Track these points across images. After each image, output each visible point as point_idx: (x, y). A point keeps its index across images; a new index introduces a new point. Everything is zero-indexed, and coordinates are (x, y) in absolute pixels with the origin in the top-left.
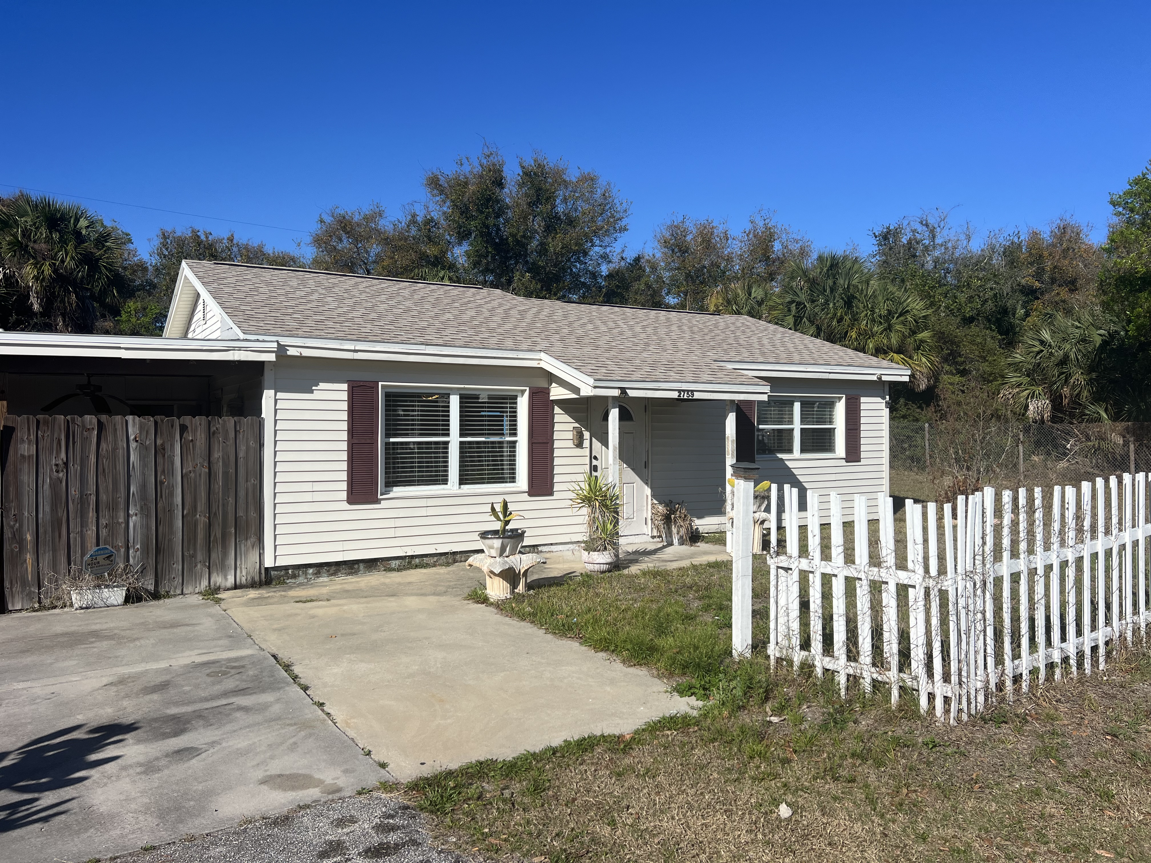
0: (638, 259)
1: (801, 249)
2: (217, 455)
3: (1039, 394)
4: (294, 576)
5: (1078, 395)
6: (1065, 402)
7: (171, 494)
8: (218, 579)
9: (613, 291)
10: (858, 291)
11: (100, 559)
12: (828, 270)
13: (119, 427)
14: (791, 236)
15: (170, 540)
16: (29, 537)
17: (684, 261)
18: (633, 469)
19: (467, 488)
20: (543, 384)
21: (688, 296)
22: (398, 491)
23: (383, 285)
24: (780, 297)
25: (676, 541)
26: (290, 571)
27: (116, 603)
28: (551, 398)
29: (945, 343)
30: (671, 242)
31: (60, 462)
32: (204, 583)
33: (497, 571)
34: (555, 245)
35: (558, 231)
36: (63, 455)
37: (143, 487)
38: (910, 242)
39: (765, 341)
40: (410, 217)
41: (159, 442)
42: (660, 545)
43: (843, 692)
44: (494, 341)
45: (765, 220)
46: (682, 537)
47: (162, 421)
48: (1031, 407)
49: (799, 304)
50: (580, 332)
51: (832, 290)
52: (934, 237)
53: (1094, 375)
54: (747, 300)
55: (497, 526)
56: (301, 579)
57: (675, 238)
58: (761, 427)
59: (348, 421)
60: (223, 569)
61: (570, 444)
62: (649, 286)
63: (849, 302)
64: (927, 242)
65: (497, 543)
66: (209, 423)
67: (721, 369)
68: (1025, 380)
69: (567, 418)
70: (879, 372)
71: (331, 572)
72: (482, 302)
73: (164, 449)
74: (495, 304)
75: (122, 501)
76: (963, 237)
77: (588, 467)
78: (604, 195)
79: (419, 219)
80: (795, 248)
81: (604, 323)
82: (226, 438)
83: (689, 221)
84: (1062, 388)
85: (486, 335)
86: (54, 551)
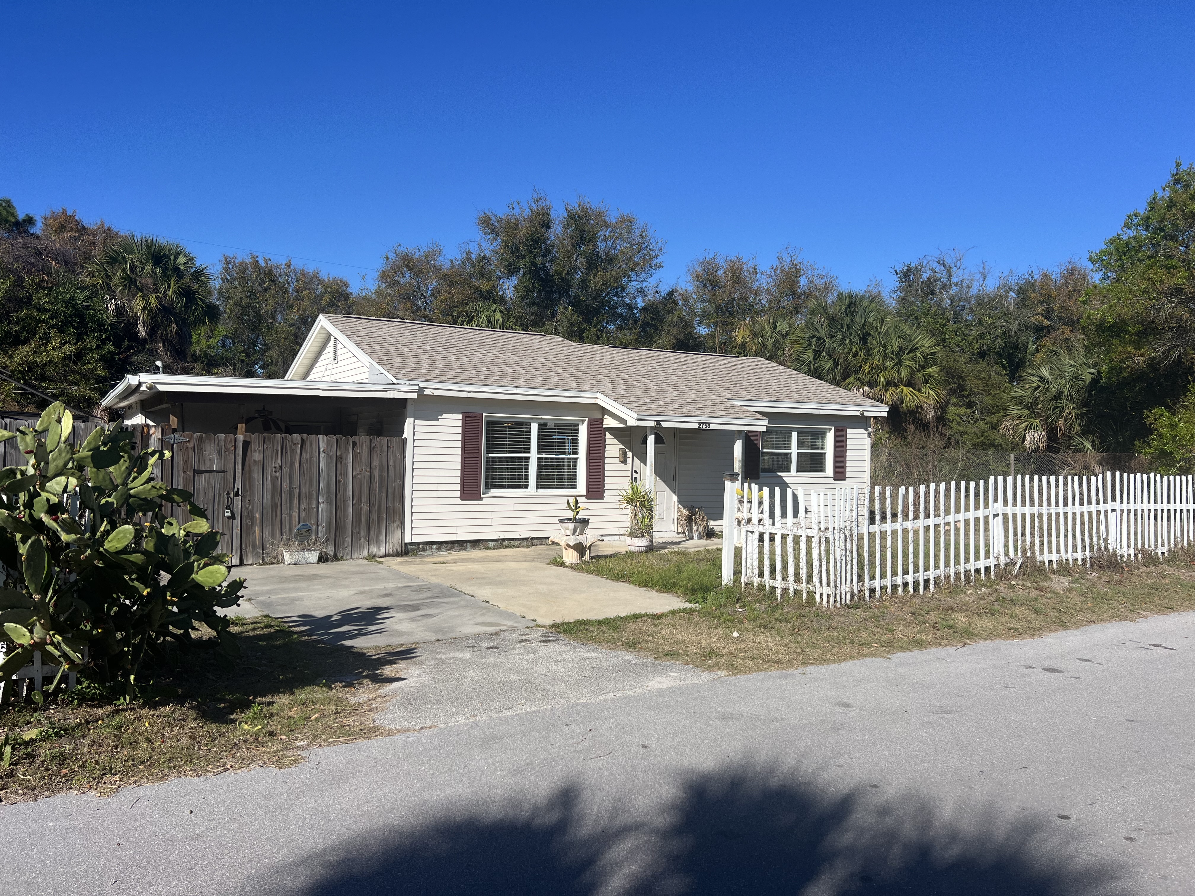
0: (671, 293)
1: (826, 284)
2: (375, 463)
3: (1037, 426)
4: (424, 550)
5: (1070, 428)
6: (1060, 434)
7: (346, 489)
8: (374, 550)
9: (648, 323)
10: (872, 329)
11: (303, 531)
12: (846, 309)
13: (314, 443)
14: (816, 272)
15: (344, 521)
16: (257, 516)
17: (715, 295)
18: (664, 481)
19: (542, 492)
20: (598, 415)
21: (718, 328)
22: (494, 492)
23: (472, 335)
24: (802, 331)
25: (695, 536)
26: (421, 546)
27: (312, 562)
28: (604, 426)
29: (953, 377)
30: (703, 277)
31: (277, 465)
32: (365, 553)
33: (572, 544)
34: (596, 282)
35: (599, 269)
36: (279, 461)
37: (328, 484)
38: (929, 279)
39: (773, 382)
40: (465, 254)
41: (338, 453)
42: (684, 539)
43: (779, 598)
44: (563, 383)
45: (791, 257)
46: (700, 533)
47: (341, 439)
48: (1028, 438)
49: (819, 339)
50: (625, 375)
51: (849, 328)
52: (950, 276)
53: (1084, 410)
54: (772, 333)
55: (570, 514)
56: (428, 552)
57: (707, 273)
58: (765, 451)
59: (462, 441)
60: (378, 542)
61: (617, 461)
62: (681, 319)
63: (864, 340)
64: (944, 280)
65: (571, 526)
66: (371, 440)
67: (733, 406)
68: (1026, 412)
69: (615, 441)
70: (861, 409)
71: (448, 548)
72: (547, 348)
73: (341, 458)
74: (557, 350)
75: (314, 493)
76: (977, 276)
77: (630, 478)
78: (641, 235)
79: (474, 257)
80: (820, 283)
81: (643, 366)
82: (381, 451)
83: (721, 257)
84: (1058, 421)
85: (556, 379)
86: (273, 525)
